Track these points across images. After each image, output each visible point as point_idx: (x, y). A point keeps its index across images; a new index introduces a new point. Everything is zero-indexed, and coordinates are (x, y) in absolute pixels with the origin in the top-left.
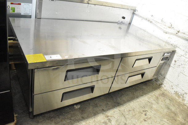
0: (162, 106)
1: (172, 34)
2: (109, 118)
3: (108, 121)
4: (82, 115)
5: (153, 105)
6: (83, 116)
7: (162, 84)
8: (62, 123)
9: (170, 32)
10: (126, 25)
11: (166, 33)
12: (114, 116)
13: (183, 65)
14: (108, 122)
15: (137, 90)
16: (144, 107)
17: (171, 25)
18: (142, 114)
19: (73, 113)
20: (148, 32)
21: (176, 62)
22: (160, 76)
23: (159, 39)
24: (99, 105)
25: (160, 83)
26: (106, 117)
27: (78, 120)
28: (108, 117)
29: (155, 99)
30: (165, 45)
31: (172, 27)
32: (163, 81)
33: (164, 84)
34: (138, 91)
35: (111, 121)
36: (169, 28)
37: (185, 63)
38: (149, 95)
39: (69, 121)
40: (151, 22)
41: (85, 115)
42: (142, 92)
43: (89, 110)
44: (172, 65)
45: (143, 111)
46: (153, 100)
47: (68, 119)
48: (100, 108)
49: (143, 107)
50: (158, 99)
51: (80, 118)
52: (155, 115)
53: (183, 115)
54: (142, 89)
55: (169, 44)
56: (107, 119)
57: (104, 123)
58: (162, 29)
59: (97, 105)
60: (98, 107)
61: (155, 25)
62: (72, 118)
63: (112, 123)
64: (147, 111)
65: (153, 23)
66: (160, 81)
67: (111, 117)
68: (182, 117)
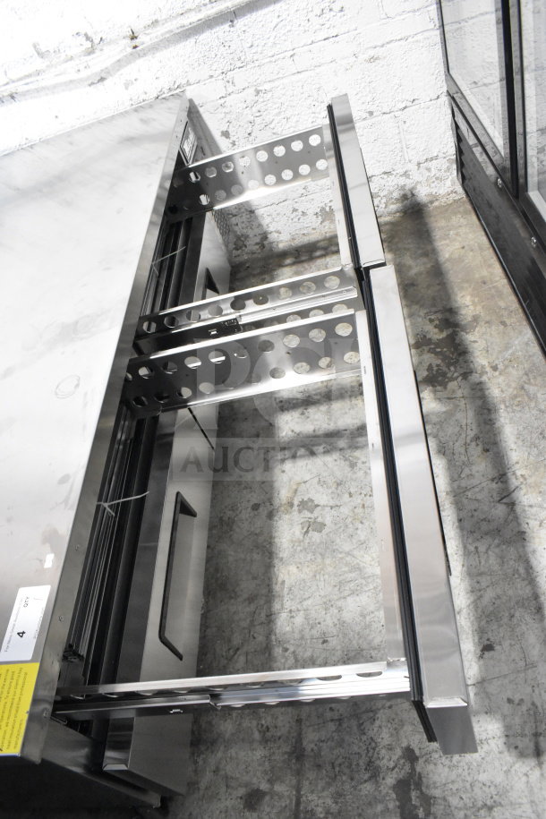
1: (120, 64)
2: (296, 502)
3: (307, 514)
4: (240, 599)
6: (245, 596)
7: (265, 236)
9: (108, 63)
11: (102, 79)
12: (298, 479)
13: (258, 120)
14: (309, 515)
17: (88, 38)
20: (46, 142)
21: (231, 134)
22: (234, 220)
23: (100, 122)
24: (229, 513)
25: (258, 240)
26: (287, 512)
27: (252, 621)
28: (291, 505)
30: (142, 120)
31: (96, 41)
32: (260, 225)
33: (271, 229)
35: (312, 501)
36: (91, 52)
37: (254, 109)
40: (13, 97)
41: (247, 586)
43: (231, 559)
47: (229, 659)
48: (245, 514)
51: (248, 609)
53: (407, 246)
55: (151, 106)
56: (300, 511)
57: (307, 532)
58: (71, 81)
59: (225, 518)
60: (234, 522)
61: (37, 90)
62: (237, 640)
63: (322, 503)
65: (24, 94)
66: (251, 233)
67: (296, 491)
68: (411, 257)
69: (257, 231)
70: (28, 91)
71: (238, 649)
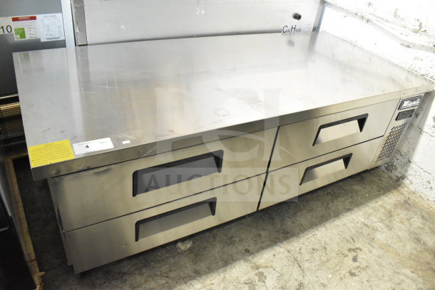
0: (400, 234)
1: (422, 47)
2: (260, 270)
3: (257, 279)
4: (194, 266)
5: (378, 233)
6: (197, 268)
7: (403, 177)
8: (148, 287)
9: (417, 43)
10: (306, 33)
11: (408, 47)
12: (274, 265)
14: (257, 281)
15: (338, 197)
16: (353, 239)
17: (420, 25)
18: (346, 258)
19: (173, 261)
20: (361, 49)
22: (398, 156)
23: (389, 62)
24: (237, 239)
25: (399, 175)
26: (252, 268)
27: (185, 277)
28: (258, 268)
29: (384, 218)
30: (406, 77)
31: (422, 30)
32: (406, 170)
33: (409, 178)
34: (339, 200)
35: (266, 278)
36: (416, 32)
38: (367, 208)
39: (164, 282)
40: (368, 21)
41: (202, 266)
42: (350, 200)
43: (213, 252)
44: (426, 129)
45: (350, 250)
46: (377, 220)
47: (161, 276)
48: (241, 248)
49: (351, 240)
50: (391, 216)
51: (190, 272)
52: (379, 260)
54: (352, 192)
55: (416, 76)
56: (256, 274)
57: (246, 283)
58: (396, 36)
59: (233, 239)
60: (234, 244)
61: (379, 27)
62: (172, 275)
63: (267, 284)
64: (361, 250)
65: (373, 24)
66: (399, 169)
67: (267, 267)
69: (403, 171)
70: (376, 24)
71: (168, 277)
